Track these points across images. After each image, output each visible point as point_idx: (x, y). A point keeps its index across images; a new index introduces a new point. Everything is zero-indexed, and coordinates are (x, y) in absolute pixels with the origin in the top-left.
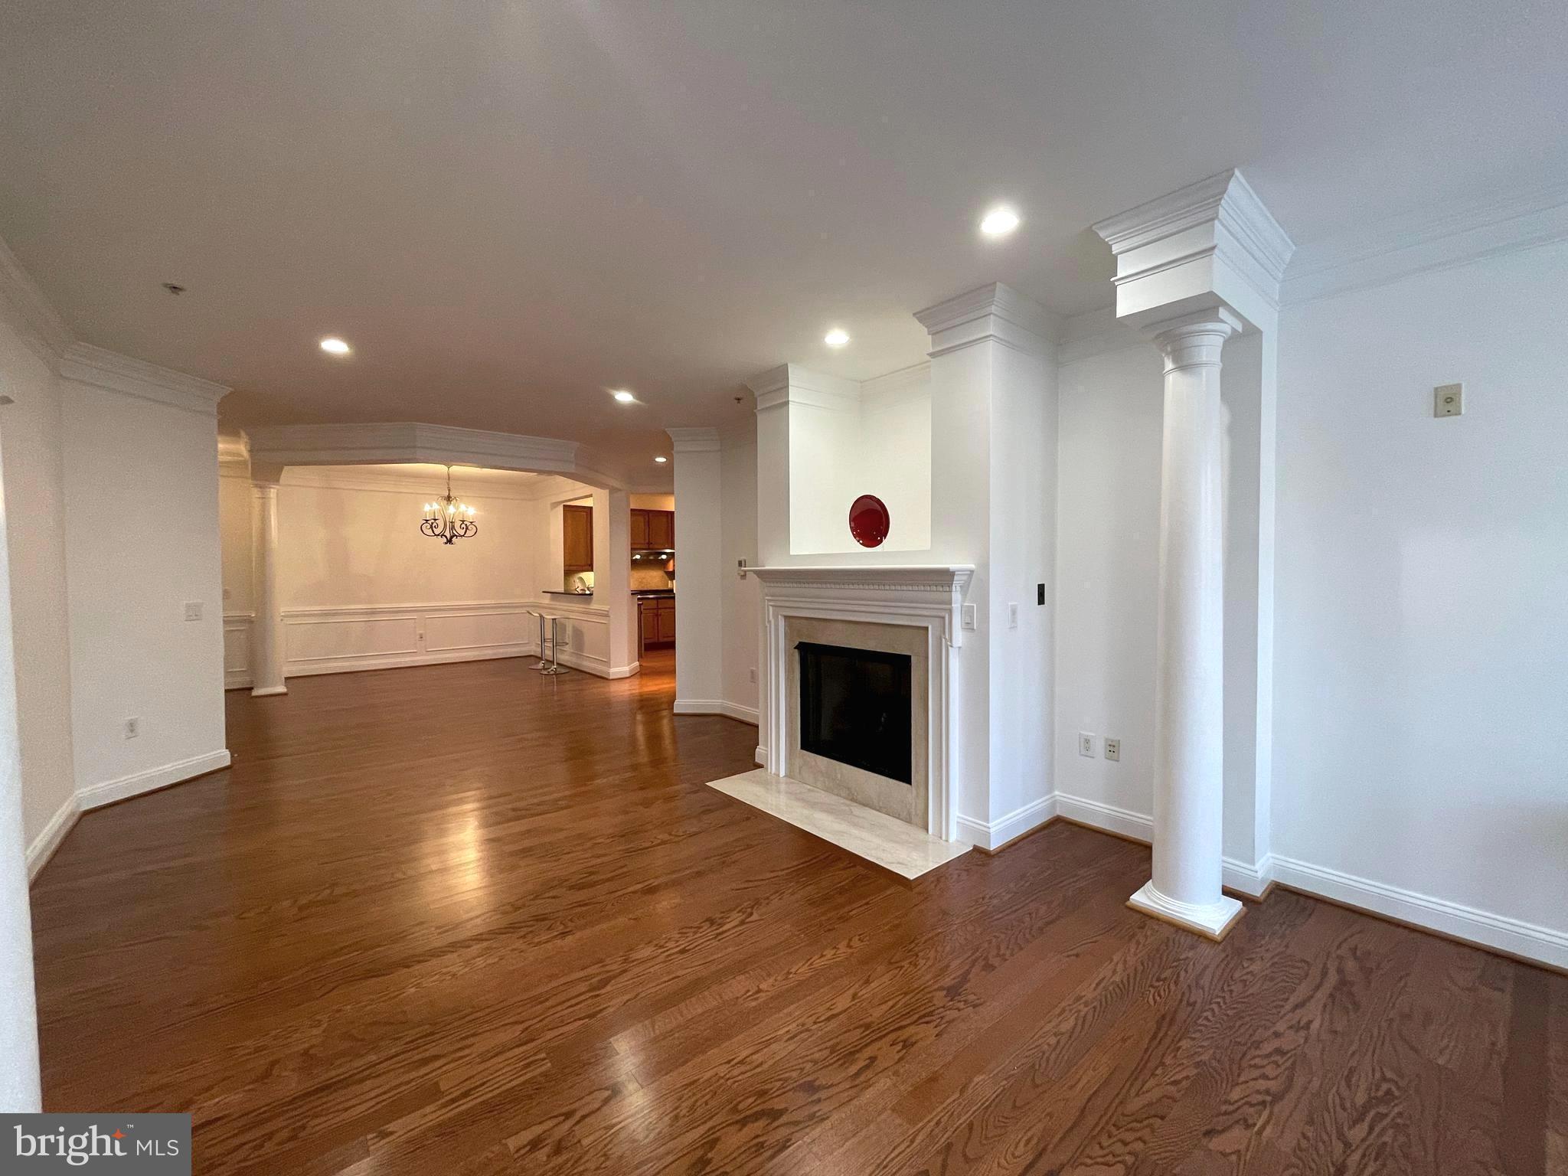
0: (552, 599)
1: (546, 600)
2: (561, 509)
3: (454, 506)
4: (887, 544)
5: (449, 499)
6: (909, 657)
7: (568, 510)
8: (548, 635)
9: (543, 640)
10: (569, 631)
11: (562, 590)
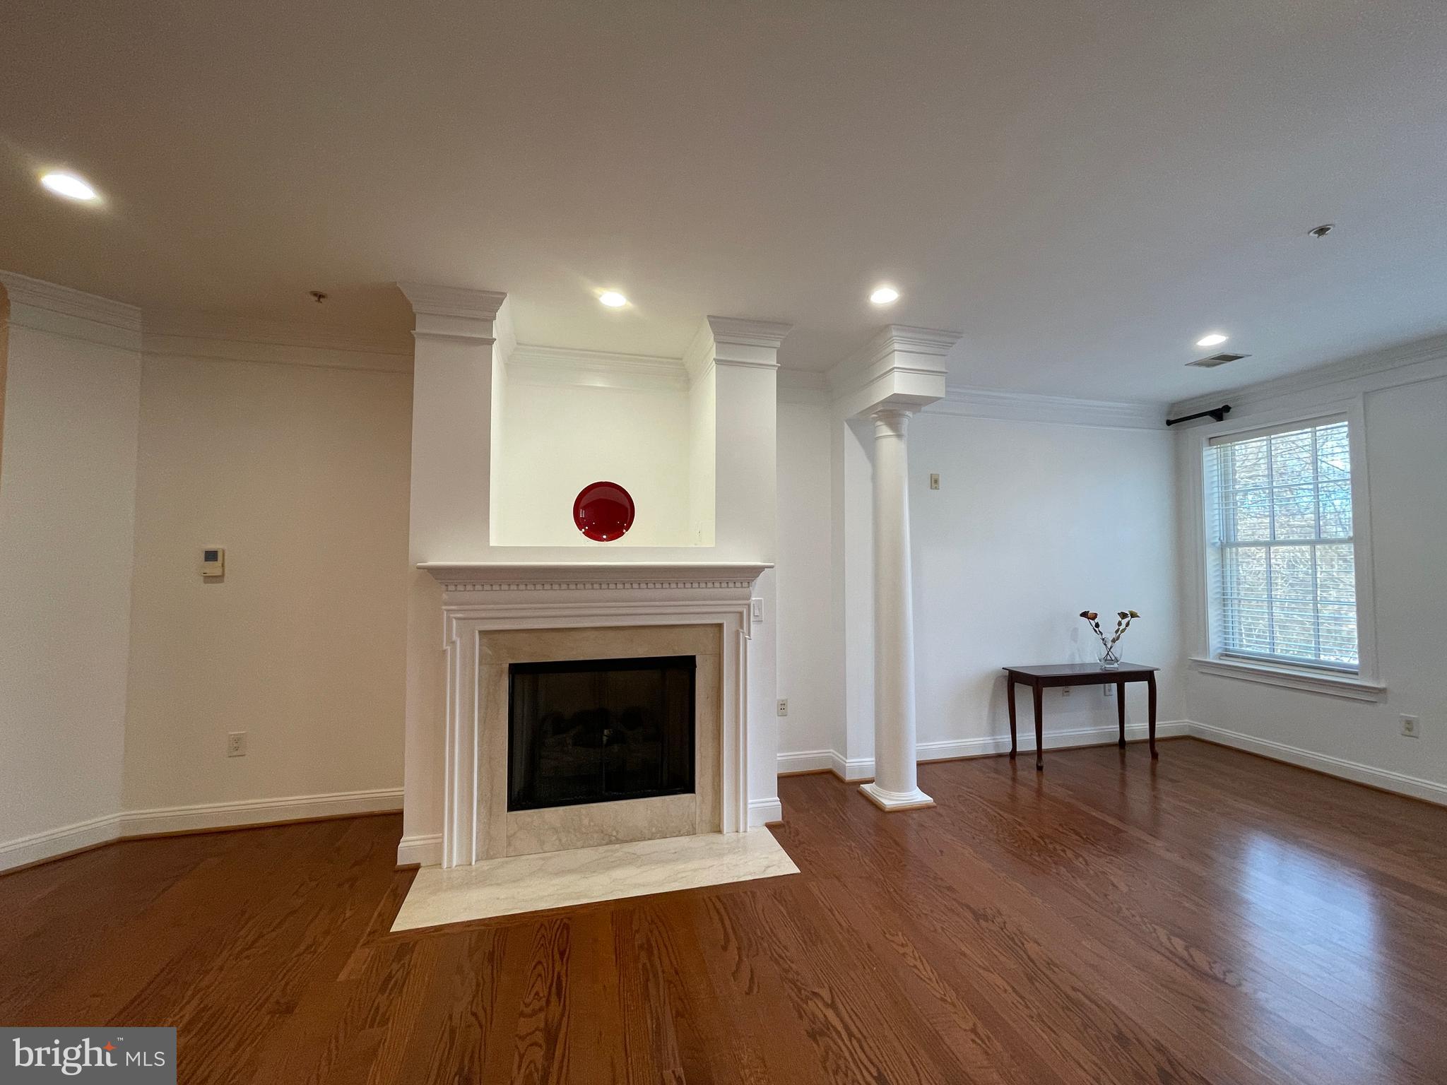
4: (630, 538)
6: (693, 658)
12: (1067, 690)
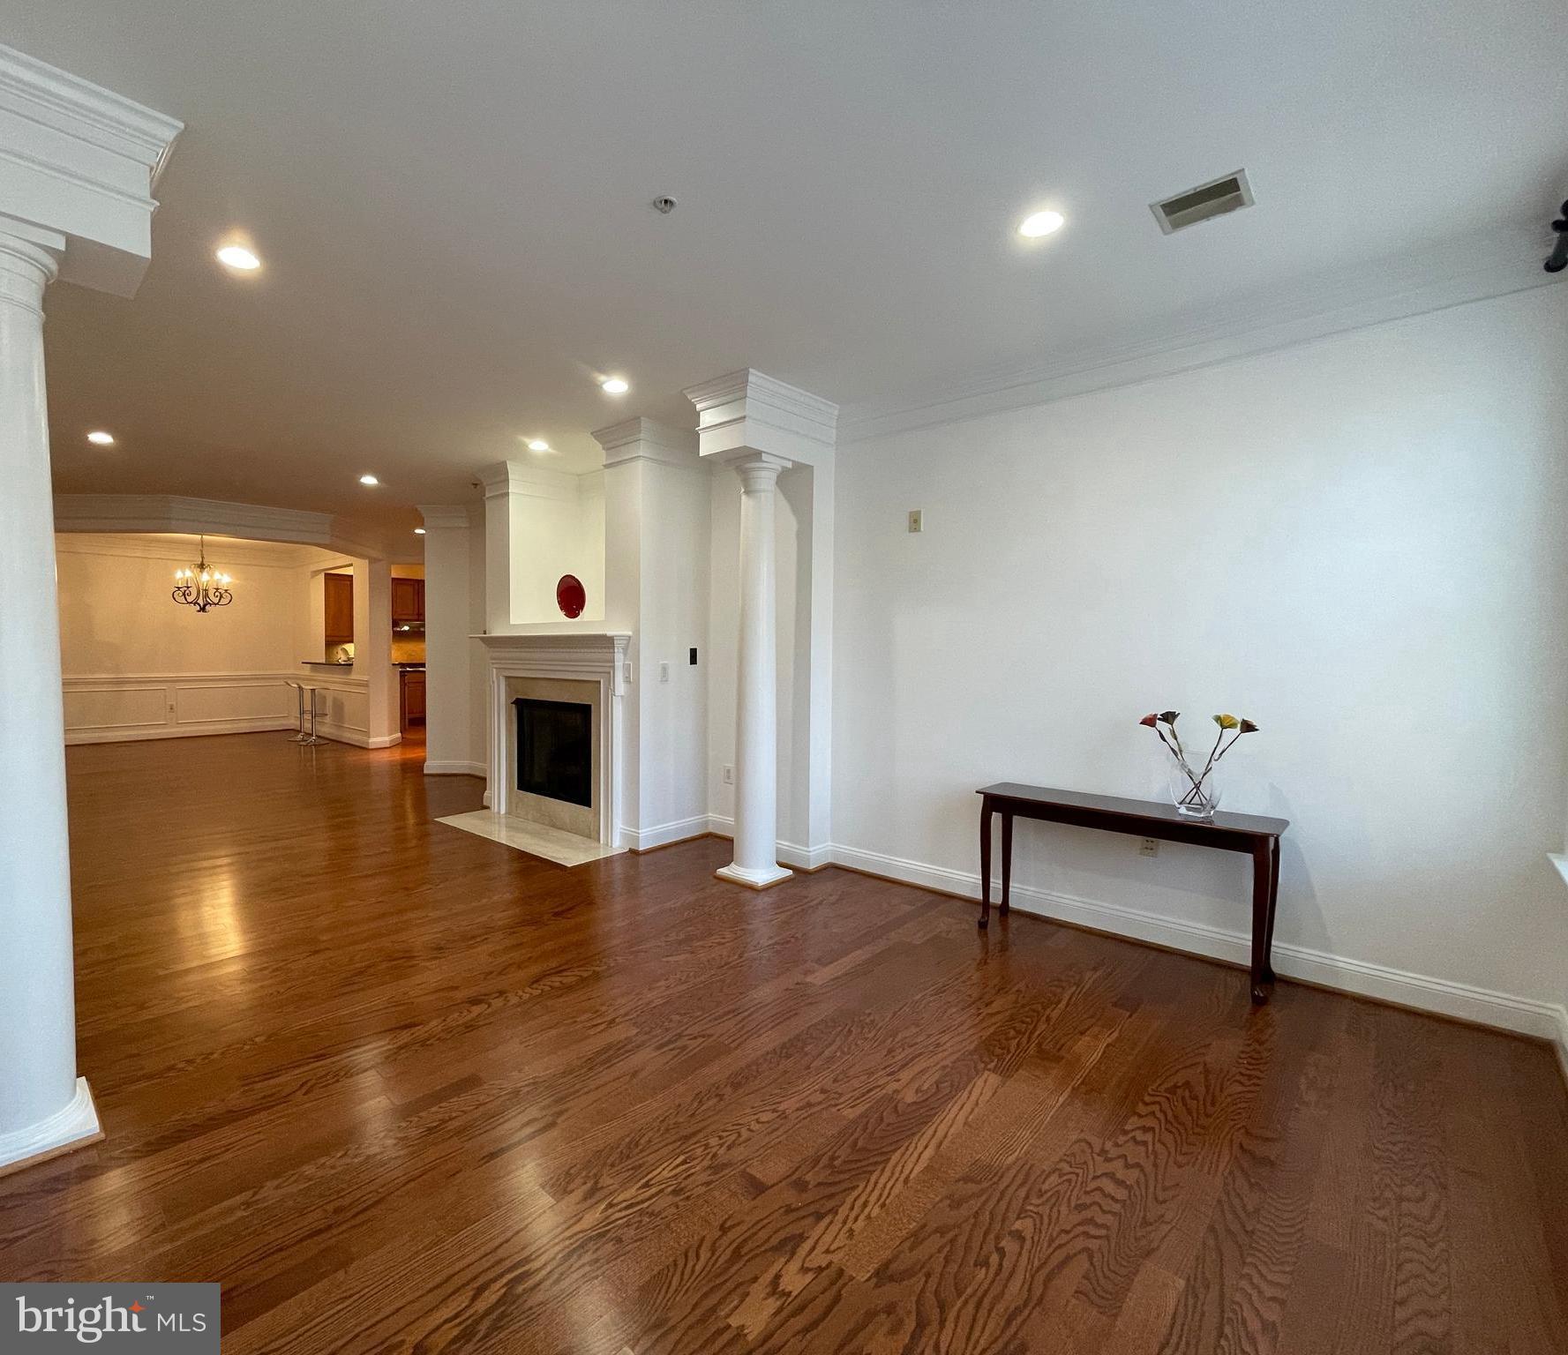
0: (313, 670)
1: (306, 671)
2: (322, 577)
3: (208, 573)
5: (202, 566)
6: (590, 706)
7: (330, 578)
8: (308, 707)
9: (302, 712)
10: (329, 703)
11: (324, 661)
12: (1150, 845)
